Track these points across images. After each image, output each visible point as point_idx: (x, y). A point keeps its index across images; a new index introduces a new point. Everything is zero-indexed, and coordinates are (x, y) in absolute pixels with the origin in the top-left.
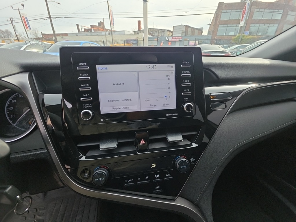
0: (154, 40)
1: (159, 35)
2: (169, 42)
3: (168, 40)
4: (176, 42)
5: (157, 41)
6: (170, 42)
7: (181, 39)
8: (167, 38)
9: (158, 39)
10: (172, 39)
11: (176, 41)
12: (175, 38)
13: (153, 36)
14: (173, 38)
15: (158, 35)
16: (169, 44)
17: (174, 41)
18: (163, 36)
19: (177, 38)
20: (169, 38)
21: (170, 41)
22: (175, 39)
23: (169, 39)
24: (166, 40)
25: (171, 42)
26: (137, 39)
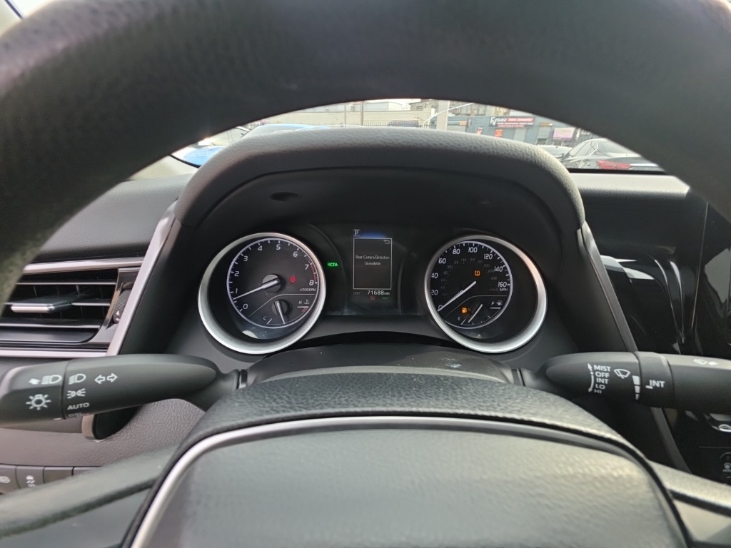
0: (458, 125)
1: (472, 112)
2: (497, 131)
3: (494, 124)
4: (517, 131)
5: (465, 127)
6: (499, 128)
7: (531, 124)
8: (492, 120)
9: (470, 121)
10: (507, 122)
11: (516, 126)
12: (514, 120)
13: (457, 114)
14: (510, 120)
15: (469, 112)
16: (496, 133)
17: (512, 126)
18: (482, 115)
19: (519, 120)
20: (498, 120)
21: (499, 126)
22: (516, 122)
23: (497, 122)
24: (491, 125)
25: (501, 131)
26: (418, 122)
